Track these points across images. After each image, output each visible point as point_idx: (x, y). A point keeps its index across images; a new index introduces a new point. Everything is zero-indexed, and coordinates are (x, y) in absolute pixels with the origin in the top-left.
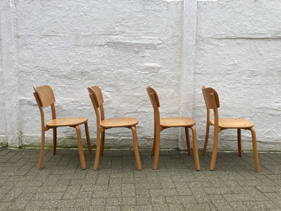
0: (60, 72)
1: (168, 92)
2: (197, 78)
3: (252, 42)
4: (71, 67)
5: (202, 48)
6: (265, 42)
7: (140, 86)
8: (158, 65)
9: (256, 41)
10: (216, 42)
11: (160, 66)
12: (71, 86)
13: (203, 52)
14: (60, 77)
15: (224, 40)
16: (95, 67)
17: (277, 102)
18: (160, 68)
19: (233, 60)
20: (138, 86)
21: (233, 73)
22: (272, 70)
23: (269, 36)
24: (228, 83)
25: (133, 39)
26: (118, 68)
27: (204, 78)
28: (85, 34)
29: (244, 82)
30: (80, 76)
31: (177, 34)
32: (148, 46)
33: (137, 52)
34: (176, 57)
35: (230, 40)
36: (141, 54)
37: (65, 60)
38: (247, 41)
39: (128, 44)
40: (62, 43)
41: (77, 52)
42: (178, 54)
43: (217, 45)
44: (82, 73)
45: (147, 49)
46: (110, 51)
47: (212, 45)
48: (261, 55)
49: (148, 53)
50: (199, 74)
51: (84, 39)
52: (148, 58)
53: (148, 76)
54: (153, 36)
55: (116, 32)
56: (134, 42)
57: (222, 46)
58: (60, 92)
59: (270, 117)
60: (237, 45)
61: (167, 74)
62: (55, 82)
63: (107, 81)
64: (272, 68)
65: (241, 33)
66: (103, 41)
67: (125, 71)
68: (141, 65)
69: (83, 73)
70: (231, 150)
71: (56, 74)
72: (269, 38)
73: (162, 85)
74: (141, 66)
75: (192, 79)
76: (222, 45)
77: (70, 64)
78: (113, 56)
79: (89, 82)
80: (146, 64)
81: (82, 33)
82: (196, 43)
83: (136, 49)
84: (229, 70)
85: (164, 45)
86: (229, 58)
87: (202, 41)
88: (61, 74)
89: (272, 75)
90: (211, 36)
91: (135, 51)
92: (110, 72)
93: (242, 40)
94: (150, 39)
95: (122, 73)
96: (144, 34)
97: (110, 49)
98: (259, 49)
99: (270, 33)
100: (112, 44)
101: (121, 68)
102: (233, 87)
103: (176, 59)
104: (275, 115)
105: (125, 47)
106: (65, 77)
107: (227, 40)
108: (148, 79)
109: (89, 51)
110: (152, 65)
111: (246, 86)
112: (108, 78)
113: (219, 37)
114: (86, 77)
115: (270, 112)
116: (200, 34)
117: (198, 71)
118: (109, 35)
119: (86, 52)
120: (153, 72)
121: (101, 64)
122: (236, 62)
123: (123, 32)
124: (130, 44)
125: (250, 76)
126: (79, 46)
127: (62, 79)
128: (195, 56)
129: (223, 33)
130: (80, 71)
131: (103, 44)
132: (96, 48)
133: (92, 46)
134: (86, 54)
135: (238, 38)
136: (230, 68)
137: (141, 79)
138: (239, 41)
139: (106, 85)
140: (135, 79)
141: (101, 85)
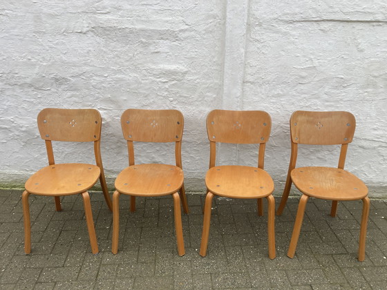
0: (20, 78)
1: (200, 112)
2: (248, 89)
3: (348, 26)
4: (37, 70)
5: (258, 38)
6: (372, 28)
7: (154, 102)
8: (182, 68)
9: (354, 25)
10: (284, 28)
11: (186, 70)
12: (42, 100)
13: (259, 45)
14: (22, 86)
15: (299, 24)
16: (76, 70)
17: (375, 129)
18: (186, 73)
19: (311, 59)
20: (151, 101)
21: (309, 83)
22: (375, 77)
23: (380, 17)
24: (299, 98)
25: (137, 20)
26: (116, 72)
27: (259, 90)
28: (51, 12)
29: (326, 97)
30: (54, 85)
31: (216, 11)
32: (163, 35)
33: (145, 45)
34: (213, 54)
35: (309, 24)
36: (152, 48)
37: (24, 57)
38: (340, 26)
39: (128, 30)
40: (14, 28)
41: (42, 45)
42: (217, 49)
43: (286, 34)
44: (57, 80)
45: (162, 38)
46: (99, 43)
47: (277, 32)
48: (362, 51)
49: (164, 46)
50: (252, 83)
51: (51, 21)
52: (165, 55)
53: (167, 86)
54: (171, 15)
55: (104, 8)
56: (139, 26)
57: (294, 36)
58: (26, 110)
59: (360, 150)
60: (320, 32)
61: (198, 83)
62: (15, 93)
63: (99, 93)
64: (376, 74)
65: (330, 10)
66: (84, 24)
67: (127, 77)
68: (153, 67)
69: (59, 81)
70: (295, 195)
71: (13, 81)
72: (379, 22)
73: (191, 100)
74: (153, 69)
75: (239, 94)
76: (294, 33)
77: (34, 65)
78: (105, 52)
79: (69, 94)
80: (161, 66)
81: (45, 10)
82: (248, 30)
83: (144, 40)
84: (303, 78)
85: (193, 33)
86: (304, 56)
87: (260, 25)
88: (22, 81)
89: (375, 86)
90: (276, 16)
91: (142, 42)
92: (102, 79)
93: (331, 24)
94: (167, 21)
95: (122, 80)
96: (157, 12)
97: (98, 39)
98: (359, 41)
99: (382, 13)
100: (100, 30)
101: (120, 71)
102: (307, 105)
103: (214, 57)
104: (369, 149)
105: (125, 35)
106: (31, 85)
107: (304, 23)
108: (167, 90)
109: (63, 43)
110: (173, 67)
111: (327, 103)
112: (100, 89)
113: (289, 18)
114: (63, 87)
115: (360, 144)
116: (256, 13)
117: (249, 78)
118: (95, 13)
119: (57, 44)
120: (174, 79)
121: (85, 64)
122: (316, 63)
123: (119, 9)
124: (131, 32)
125: (336, 88)
126: (44, 33)
127: (26, 90)
128: (246, 53)
129: (297, 10)
130: (52, 76)
131: (85, 30)
132: (74, 37)
133: (66, 33)
134: (58, 47)
135: (324, 20)
136: (304, 74)
137: (155, 90)
138: (325, 26)
139: (97, 98)
140: (145, 89)
141: (91, 99)
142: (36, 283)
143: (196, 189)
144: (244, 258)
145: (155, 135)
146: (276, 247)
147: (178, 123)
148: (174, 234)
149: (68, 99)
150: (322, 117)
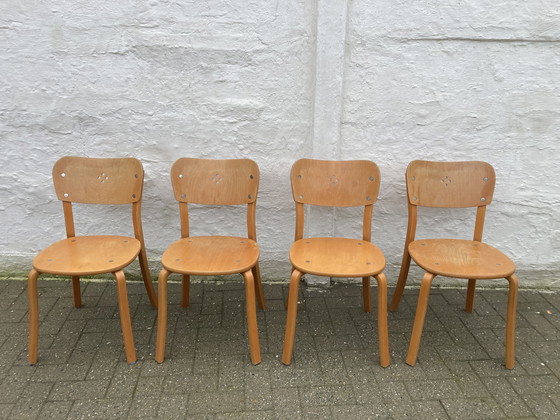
0: (29, 116)
1: (282, 165)
2: (347, 133)
3: (481, 47)
4: (53, 106)
5: (360, 62)
6: (512, 49)
7: (217, 151)
8: (257, 103)
9: (489, 45)
10: (395, 49)
11: (262, 106)
12: (59, 148)
13: (362, 72)
14: (31, 128)
15: (415, 44)
16: (109, 106)
17: (522, 189)
18: (262, 110)
19: (432, 91)
20: (214, 149)
21: (431, 124)
22: (520, 116)
23: (523, 35)
24: (418, 145)
25: (195, 37)
26: (164, 109)
27: (362, 134)
28: (78, 24)
29: (453, 143)
30: (78, 127)
31: (302, 26)
32: (231, 57)
33: (206, 71)
34: (299, 84)
35: (428, 43)
36: (215, 76)
37: (36, 88)
38: (470, 47)
39: (182, 51)
40: (24, 47)
41: (62, 70)
42: (304, 77)
43: (397, 57)
44: (81, 120)
45: (229, 62)
46: (141, 68)
47: (386, 54)
48: (500, 81)
49: (232, 73)
50: (353, 124)
51: (76, 38)
52: (233, 85)
53: (235, 129)
54: (243, 30)
55: (151, 20)
56: (198, 45)
57: (408, 59)
58: (35, 162)
59: (504, 219)
60: (445, 55)
61: (279, 123)
62: (21, 139)
63: (140, 138)
64: (521, 113)
65: (456, 25)
66: (122, 42)
67: (180, 116)
68: (217, 101)
69: (83, 121)
70: (415, 284)
71: (19, 121)
72: (522, 41)
73: (269, 148)
74: (217, 105)
75: (335, 139)
76: (409, 55)
77: (49, 99)
78: (150, 81)
79: (98, 139)
80: (228, 100)
81: (69, 22)
82: (347, 51)
83: (204, 64)
84: (422, 117)
85: (272, 55)
86: (424, 87)
87: (363, 44)
88: (31, 122)
89: (519, 128)
90: (384, 32)
91: (202, 67)
92: (145, 118)
93: (459, 43)
94: (237, 39)
95: (172, 119)
96: (223, 26)
97: (141, 63)
98: (496, 67)
99: (525, 28)
100: (144, 51)
101: (170, 108)
102: (429, 154)
103: (301, 88)
104: (515, 216)
105: (179, 58)
106: (43, 127)
107: (422, 43)
108: (235, 134)
109: (92, 68)
110: (243, 102)
111: (458, 153)
112: (142, 132)
113: (402, 35)
114: (89, 129)
115: (503, 210)
116: (357, 28)
117: (349, 118)
118: (137, 27)
119: (84, 69)
120: (246, 119)
121: (123, 98)
122: (439, 96)
123: (170, 21)
124: (187, 53)
125: (468, 131)
126: (66, 54)
127: (37, 133)
128: (344, 82)
129: (412, 25)
130: (75, 114)
131: (123, 50)
132: (108, 60)
133: (96, 54)
134: (85, 73)
135: (448, 39)
136: (423, 112)
137: (219, 133)
138: (450, 46)
139: (138, 146)
140: (205, 133)
141: (128, 147)
142: (46, 402)
143: (275, 276)
144: (345, 367)
145: (218, 195)
146: (390, 352)
147: (252, 177)
148: (245, 335)
149: (96, 147)
150: (449, 170)
